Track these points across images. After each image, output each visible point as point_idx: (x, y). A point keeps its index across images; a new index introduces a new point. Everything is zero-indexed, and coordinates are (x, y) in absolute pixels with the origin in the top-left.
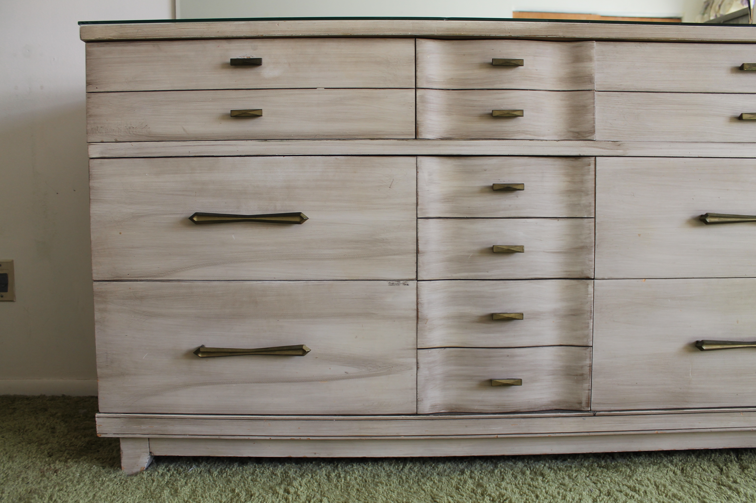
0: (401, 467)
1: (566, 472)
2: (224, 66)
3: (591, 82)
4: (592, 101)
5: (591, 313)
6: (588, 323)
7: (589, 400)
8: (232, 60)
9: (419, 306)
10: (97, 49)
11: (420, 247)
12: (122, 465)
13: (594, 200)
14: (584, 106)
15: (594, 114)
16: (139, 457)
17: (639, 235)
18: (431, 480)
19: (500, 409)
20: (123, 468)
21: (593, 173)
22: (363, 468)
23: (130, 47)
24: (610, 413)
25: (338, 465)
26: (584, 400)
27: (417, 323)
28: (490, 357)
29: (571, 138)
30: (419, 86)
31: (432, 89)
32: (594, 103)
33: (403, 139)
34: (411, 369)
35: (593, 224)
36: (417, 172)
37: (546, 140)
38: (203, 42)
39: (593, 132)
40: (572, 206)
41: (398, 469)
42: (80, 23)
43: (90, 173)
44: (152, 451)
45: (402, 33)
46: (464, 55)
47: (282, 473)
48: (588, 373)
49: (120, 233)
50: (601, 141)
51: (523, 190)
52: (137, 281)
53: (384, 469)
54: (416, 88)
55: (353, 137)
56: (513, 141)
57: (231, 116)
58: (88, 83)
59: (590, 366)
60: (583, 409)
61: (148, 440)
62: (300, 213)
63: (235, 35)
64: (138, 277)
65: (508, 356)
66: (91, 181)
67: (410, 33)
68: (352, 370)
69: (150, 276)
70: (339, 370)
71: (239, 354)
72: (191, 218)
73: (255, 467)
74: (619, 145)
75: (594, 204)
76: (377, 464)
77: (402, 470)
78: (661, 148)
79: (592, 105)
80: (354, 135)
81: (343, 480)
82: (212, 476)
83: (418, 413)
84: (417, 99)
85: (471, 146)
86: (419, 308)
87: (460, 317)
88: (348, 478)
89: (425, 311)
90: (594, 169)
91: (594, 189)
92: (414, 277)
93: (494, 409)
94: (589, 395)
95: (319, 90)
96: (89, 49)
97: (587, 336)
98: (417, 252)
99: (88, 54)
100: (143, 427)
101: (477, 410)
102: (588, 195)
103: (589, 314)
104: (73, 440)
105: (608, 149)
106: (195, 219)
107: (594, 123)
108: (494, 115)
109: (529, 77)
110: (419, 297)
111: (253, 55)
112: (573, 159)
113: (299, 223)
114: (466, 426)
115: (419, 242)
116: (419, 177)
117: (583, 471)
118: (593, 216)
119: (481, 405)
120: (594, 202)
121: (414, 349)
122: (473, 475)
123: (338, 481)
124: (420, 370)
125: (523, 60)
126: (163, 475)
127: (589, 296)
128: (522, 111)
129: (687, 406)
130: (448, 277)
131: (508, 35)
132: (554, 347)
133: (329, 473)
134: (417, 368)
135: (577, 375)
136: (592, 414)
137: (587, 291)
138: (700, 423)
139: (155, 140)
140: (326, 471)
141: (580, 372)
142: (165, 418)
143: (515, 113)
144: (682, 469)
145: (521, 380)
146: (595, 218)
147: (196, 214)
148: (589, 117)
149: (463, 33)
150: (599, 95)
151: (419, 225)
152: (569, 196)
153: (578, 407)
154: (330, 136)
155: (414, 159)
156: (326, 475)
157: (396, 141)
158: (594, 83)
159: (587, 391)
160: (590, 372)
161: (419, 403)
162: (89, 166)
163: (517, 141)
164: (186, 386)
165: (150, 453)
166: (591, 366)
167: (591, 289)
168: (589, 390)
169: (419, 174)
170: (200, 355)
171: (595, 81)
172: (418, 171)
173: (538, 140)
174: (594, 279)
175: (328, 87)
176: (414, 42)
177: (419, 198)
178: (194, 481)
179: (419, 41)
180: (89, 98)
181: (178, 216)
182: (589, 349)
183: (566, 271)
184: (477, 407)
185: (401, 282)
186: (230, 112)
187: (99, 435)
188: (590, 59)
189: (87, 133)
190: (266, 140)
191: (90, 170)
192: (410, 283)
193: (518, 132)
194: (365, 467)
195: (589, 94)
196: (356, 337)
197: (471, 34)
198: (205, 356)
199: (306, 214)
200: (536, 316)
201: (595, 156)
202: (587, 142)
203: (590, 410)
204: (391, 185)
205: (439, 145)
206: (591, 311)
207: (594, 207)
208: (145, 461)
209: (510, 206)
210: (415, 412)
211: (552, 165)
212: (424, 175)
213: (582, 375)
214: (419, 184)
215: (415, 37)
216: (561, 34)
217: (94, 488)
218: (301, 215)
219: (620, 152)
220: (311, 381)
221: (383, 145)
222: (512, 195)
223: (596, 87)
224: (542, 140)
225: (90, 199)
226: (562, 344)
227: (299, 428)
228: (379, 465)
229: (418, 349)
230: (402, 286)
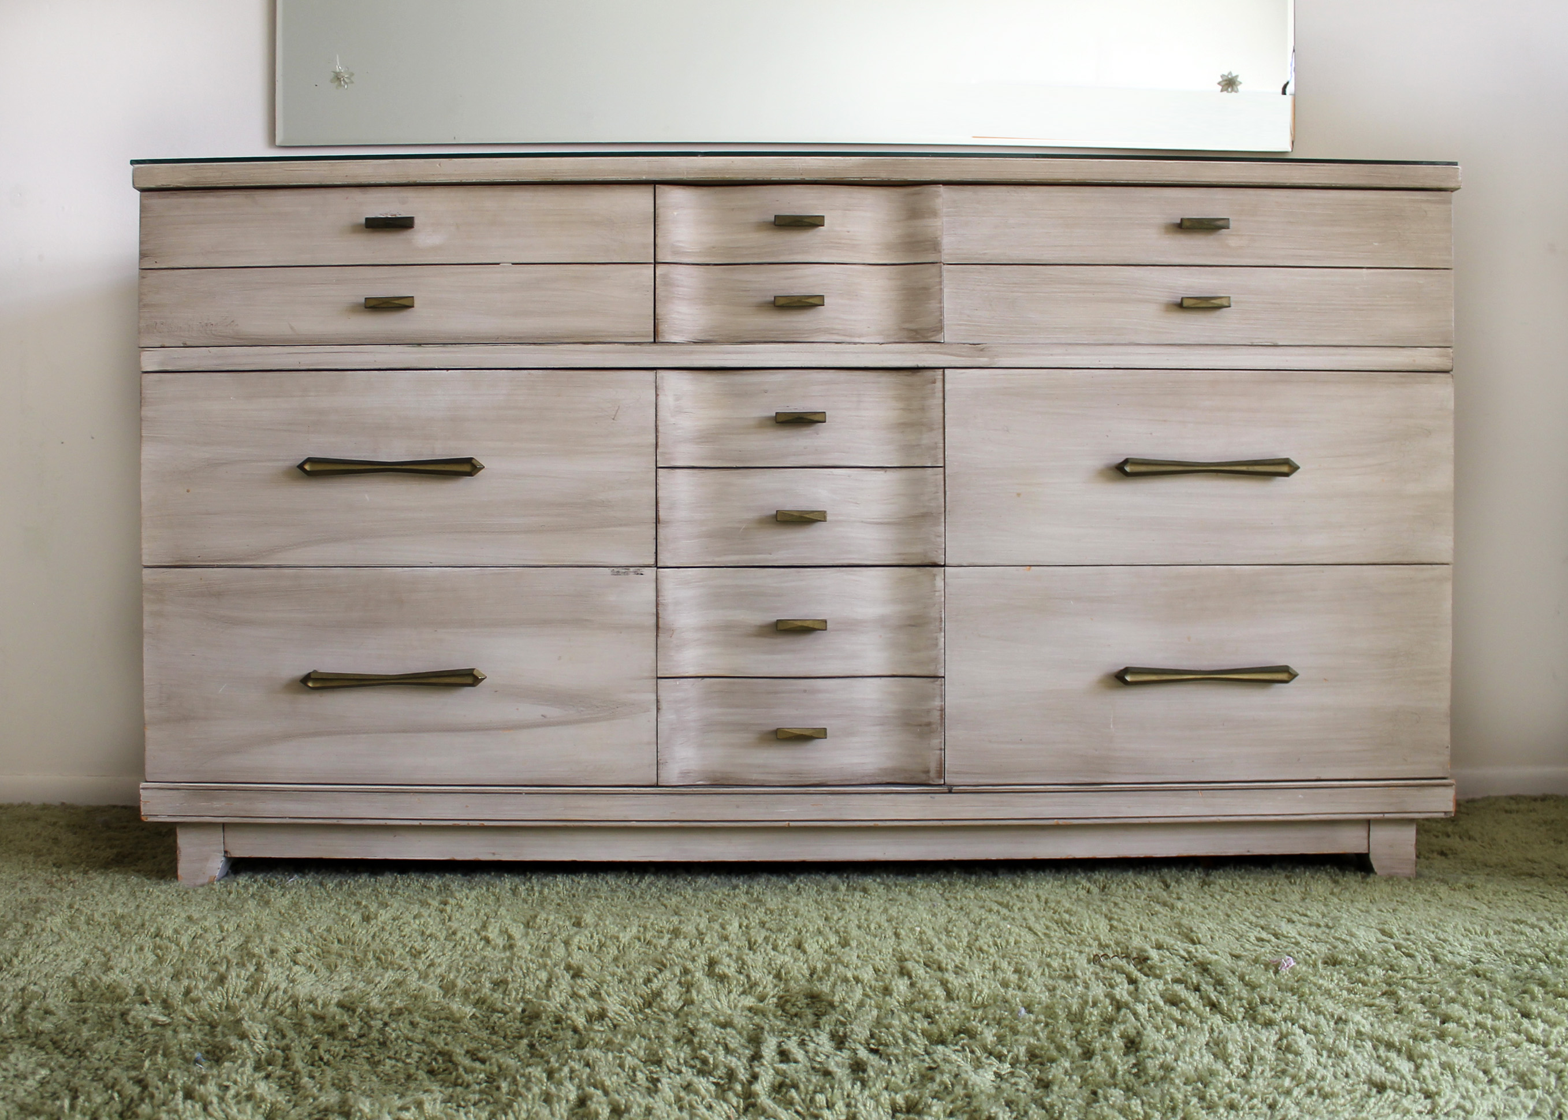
0: (637, 880)
1: (906, 887)
2: (356, 229)
3: (935, 250)
4: (938, 280)
5: (941, 621)
6: (937, 639)
7: (941, 767)
8: (367, 219)
9: (660, 608)
10: (158, 202)
11: (661, 513)
12: (179, 872)
13: (942, 438)
14: (926, 289)
15: (941, 301)
16: (207, 859)
17: (1019, 495)
18: (681, 895)
19: (792, 779)
20: (179, 878)
21: (941, 395)
22: (573, 881)
23: (210, 199)
24: (976, 790)
25: (531, 877)
26: (933, 766)
27: (657, 636)
28: (776, 693)
29: (905, 340)
30: (659, 259)
31: (681, 264)
32: (940, 283)
33: (634, 343)
34: (648, 710)
35: (942, 476)
36: (657, 395)
37: (863, 343)
38: (323, 191)
39: (940, 329)
40: (908, 448)
41: (630, 883)
42: (133, 162)
43: (143, 395)
44: (227, 849)
45: (632, 178)
46: (733, 209)
47: (439, 886)
48: (939, 721)
49: (188, 491)
50: (951, 344)
51: (825, 422)
52: (213, 567)
53: (607, 883)
54: (655, 263)
55: (557, 340)
56: (808, 345)
57: (366, 308)
58: (143, 255)
59: (941, 710)
60: (931, 782)
61: (221, 829)
62: (472, 458)
63: (372, 181)
64: (214, 561)
65: (805, 691)
66: (143, 408)
67: (644, 178)
68: (554, 712)
69: (234, 560)
70: (530, 711)
71: (372, 682)
72: (301, 467)
73: (396, 878)
74: (982, 350)
75: (942, 445)
76: (597, 877)
77: (637, 884)
78: (1052, 355)
79: (938, 287)
80: (557, 337)
81: (537, 894)
82: (325, 889)
83: (659, 784)
84: (657, 279)
85: (741, 353)
86: (660, 612)
87: (727, 627)
88: (546, 891)
89: (669, 617)
90: (941, 389)
91: (941, 421)
92: (652, 561)
93: (783, 779)
94: (941, 758)
95: (503, 266)
96: (145, 202)
97: (934, 660)
98: (657, 521)
99: (143, 209)
100: (216, 804)
101: (755, 780)
102: (931, 430)
103: (937, 624)
104: (93, 850)
105: (963, 356)
106: (307, 467)
107: (941, 315)
108: (777, 304)
109: (836, 243)
110: (660, 594)
111: (402, 212)
112: (909, 373)
113: (470, 474)
114: (738, 807)
115: (660, 505)
116: (660, 403)
117: (934, 887)
118: (942, 465)
119: (763, 773)
120: (942, 441)
121: (652, 678)
122: (751, 890)
123: (529, 895)
124: (662, 712)
125: (823, 217)
126: (245, 887)
127: (937, 594)
128: (822, 297)
129: (1108, 781)
130: (707, 562)
131: (798, 178)
132: (883, 679)
133: (516, 886)
134: (658, 709)
135: (920, 725)
136: (945, 789)
137: (934, 586)
138: (1129, 807)
139: (246, 344)
140: (511, 883)
141: (926, 720)
142: (251, 790)
143: (811, 301)
144: (1104, 887)
145: (825, 729)
146: (944, 467)
147: (309, 460)
148: (933, 305)
149: (728, 177)
150: (949, 271)
151: (660, 479)
152: (903, 432)
153: (923, 778)
154: (520, 338)
155: (652, 373)
156: (510, 889)
157: (623, 346)
158: (940, 252)
159: (938, 752)
160: (941, 720)
161: (660, 766)
162: (141, 385)
163: (815, 345)
164: (287, 737)
165: (226, 852)
166: (943, 710)
167: (939, 583)
168: (941, 749)
169: (661, 398)
170: (310, 684)
171: (944, 247)
172: (659, 393)
173: (849, 343)
174: (944, 566)
175: (517, 262)
176: (653, 190)
177: (660, 435)
178: (296, 893)
179: (660, 189)
180: (143, 278)
181: (280, 464)
182: (939, 681)
183: (900, 554)
184: (756, 776)
185: (632, 569)
186: (363, 300)
187: (143, 818)
188: (934, 214)
189: (139, 333)
190: (420, 345)
191: (143, 392)
192: (645, 570)
193: (818, 331)
194: (576, 879)
195: (934, 269)
196: (560, 658)
197: (740, 177)
198: (318, 685)
199: (481, 460)
200: (851, 626)
201: (944, 368)
202: (929, 345)
203: (944, 784)
204: (615, 415)
205: (691, 352)
206: (941, 618)
207: (942, 450)
208: (217, 865)
209: (805, 448)
210: (654, 782)
211: (873, 383)
212: (667, 400)
213: (929, 724)
214: (658, 414)
215: (654, 183)
216: (884, 176)
217: (136, 898)
218: (473, 461)
219: (983, 361)
220: (487, 730)
221: (602, 352)
222: (807, 431)
223: (945, 258)
224: (855, 343)
225: (141, 436)
226: (895, 673)
227: (467, 806)
228: (600, 877)
229: (658, 678)
230: (632, 576)
